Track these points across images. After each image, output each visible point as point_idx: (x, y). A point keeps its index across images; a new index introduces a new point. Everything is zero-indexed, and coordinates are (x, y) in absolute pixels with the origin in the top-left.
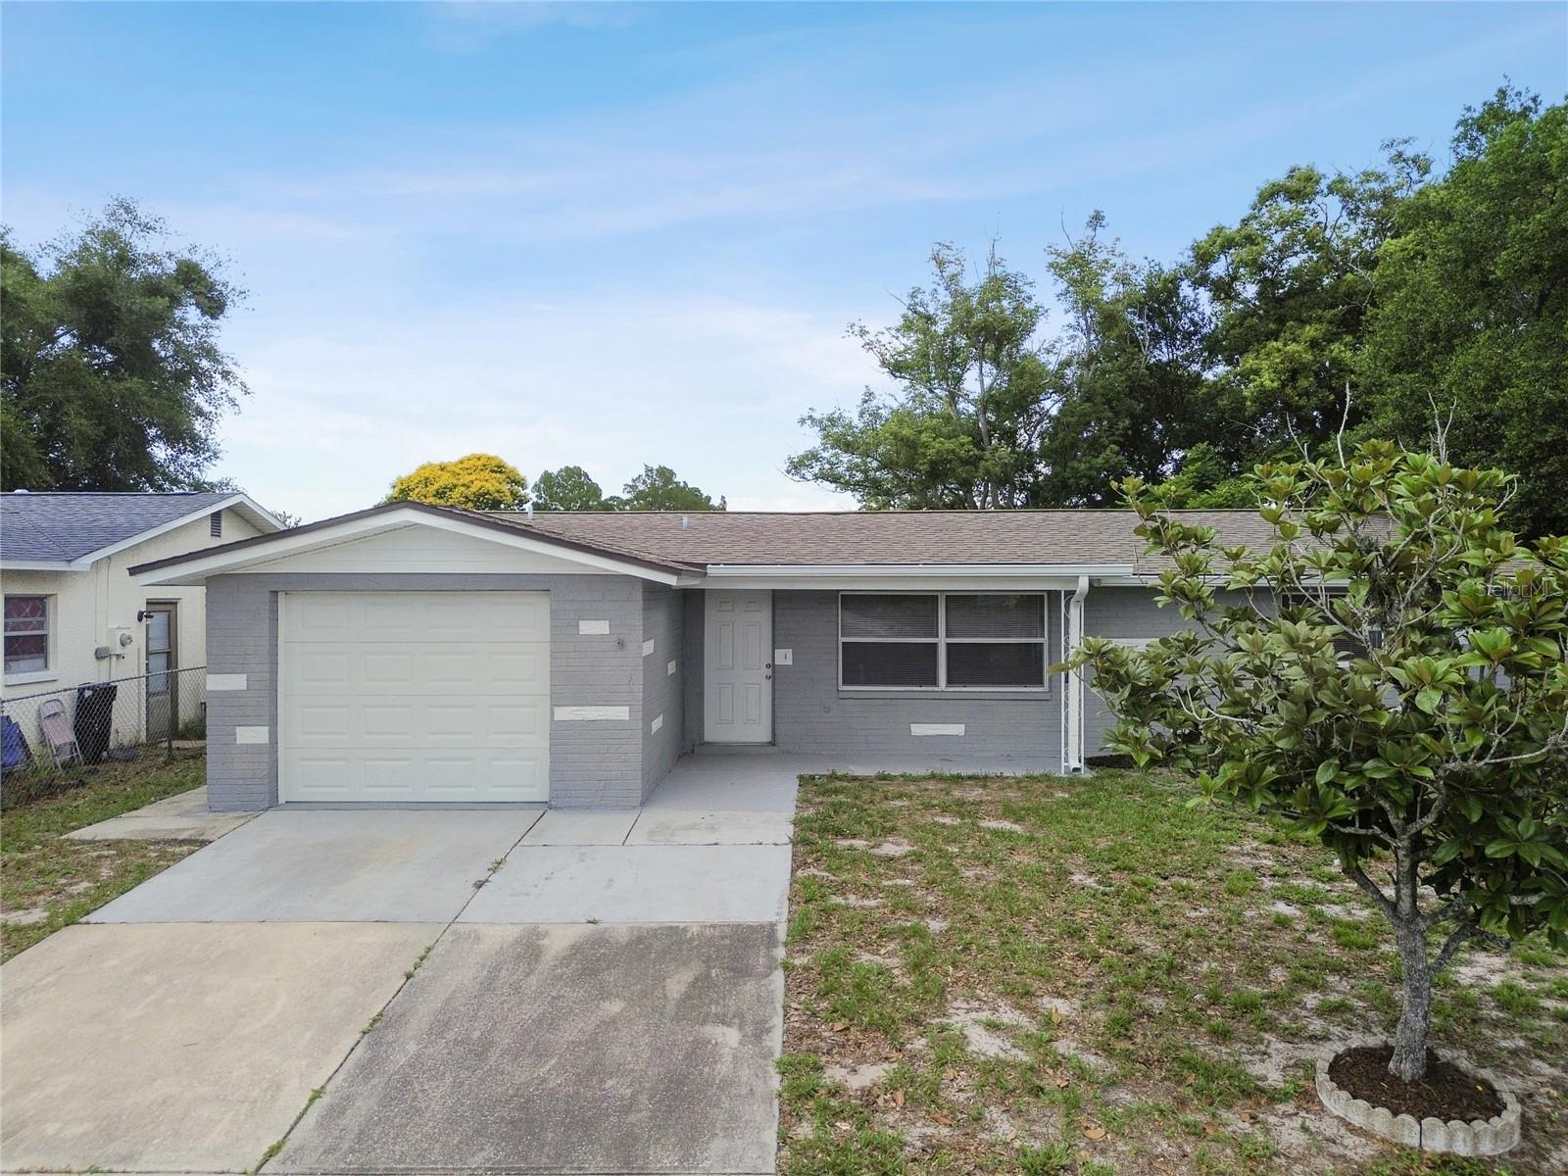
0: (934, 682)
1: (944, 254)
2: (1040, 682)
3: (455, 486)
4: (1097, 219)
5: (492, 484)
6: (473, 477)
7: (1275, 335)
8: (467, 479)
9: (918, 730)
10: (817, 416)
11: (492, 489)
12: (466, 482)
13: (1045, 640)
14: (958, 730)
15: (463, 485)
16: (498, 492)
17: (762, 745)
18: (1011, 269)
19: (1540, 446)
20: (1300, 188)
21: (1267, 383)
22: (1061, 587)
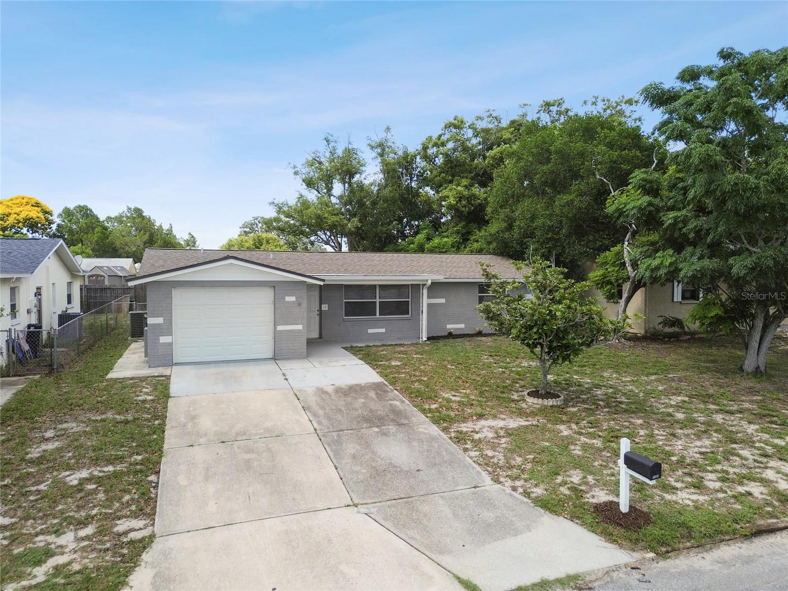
0: (375, 315)
1: (330, 138)
2: (408, 314)
3: (10, 214)
4: (388, 129)
5: (34, 213)
6: (21, 209)
7: (451, 182)
8: (17, 210)
9: (370, 331)
10: (276, 202)
11: (34, 216)
12: (17, 211)
13: (410, 300)
14: (383, 330)
15: (15, 213)
16: (38, 217)
17: (316, 338)
18: (355, 146)
19: (547, 238)
20: (457, 125)
21: (452, 202)
22: (421, 283)
